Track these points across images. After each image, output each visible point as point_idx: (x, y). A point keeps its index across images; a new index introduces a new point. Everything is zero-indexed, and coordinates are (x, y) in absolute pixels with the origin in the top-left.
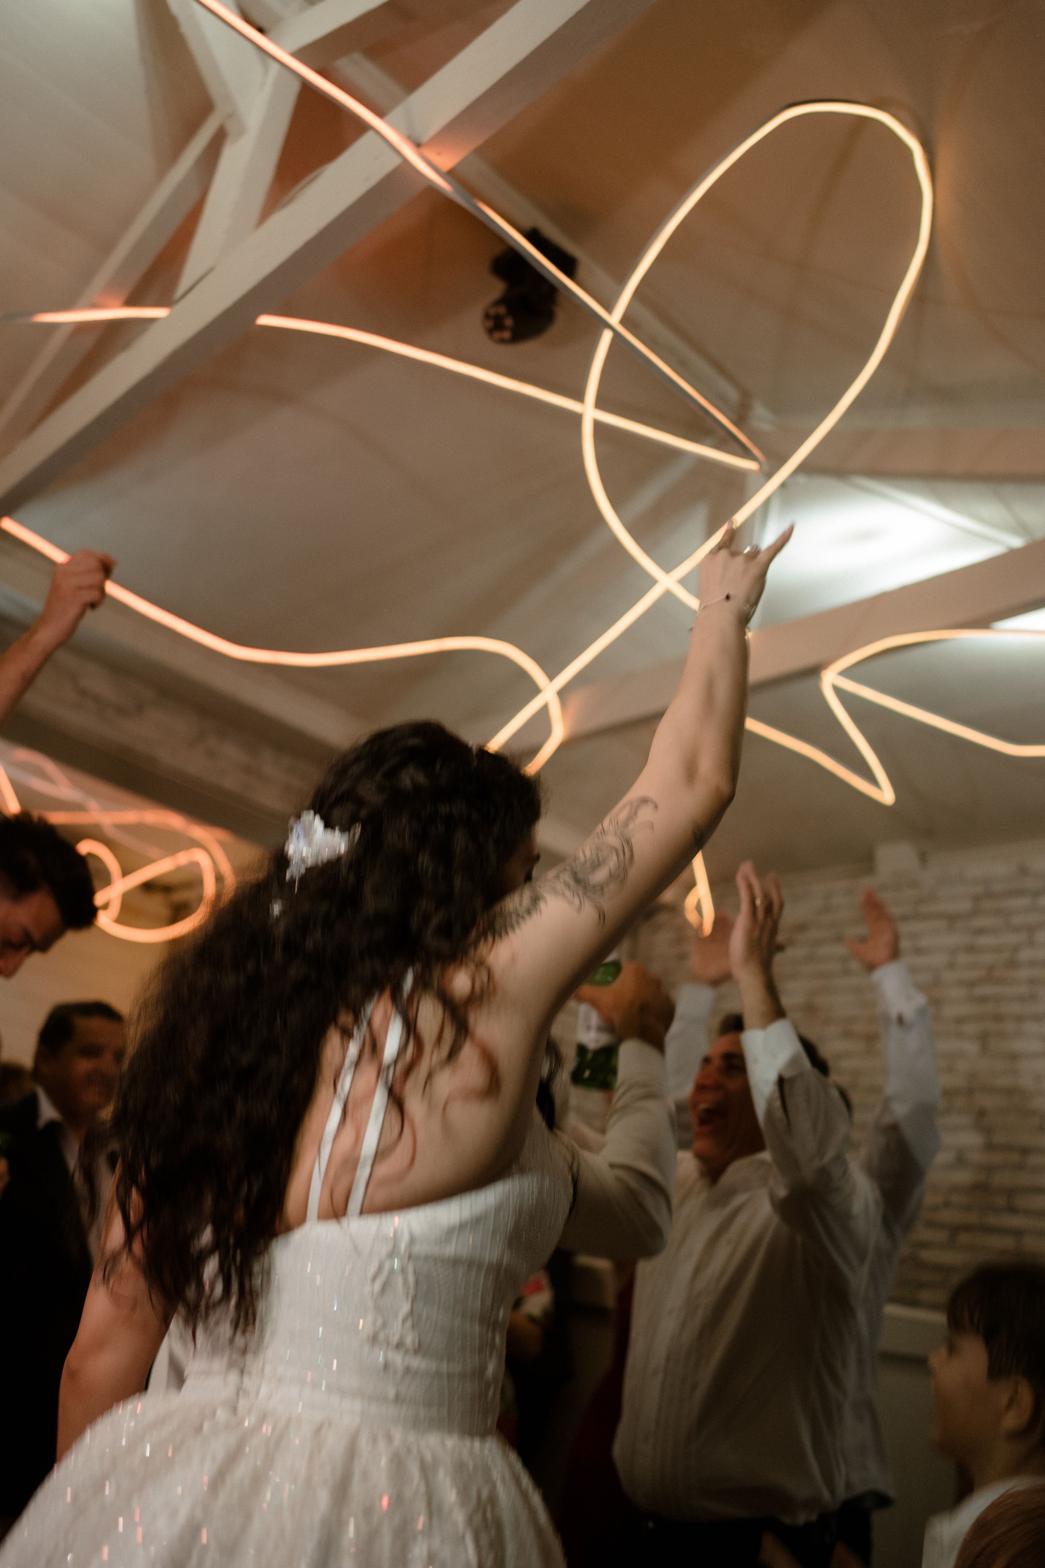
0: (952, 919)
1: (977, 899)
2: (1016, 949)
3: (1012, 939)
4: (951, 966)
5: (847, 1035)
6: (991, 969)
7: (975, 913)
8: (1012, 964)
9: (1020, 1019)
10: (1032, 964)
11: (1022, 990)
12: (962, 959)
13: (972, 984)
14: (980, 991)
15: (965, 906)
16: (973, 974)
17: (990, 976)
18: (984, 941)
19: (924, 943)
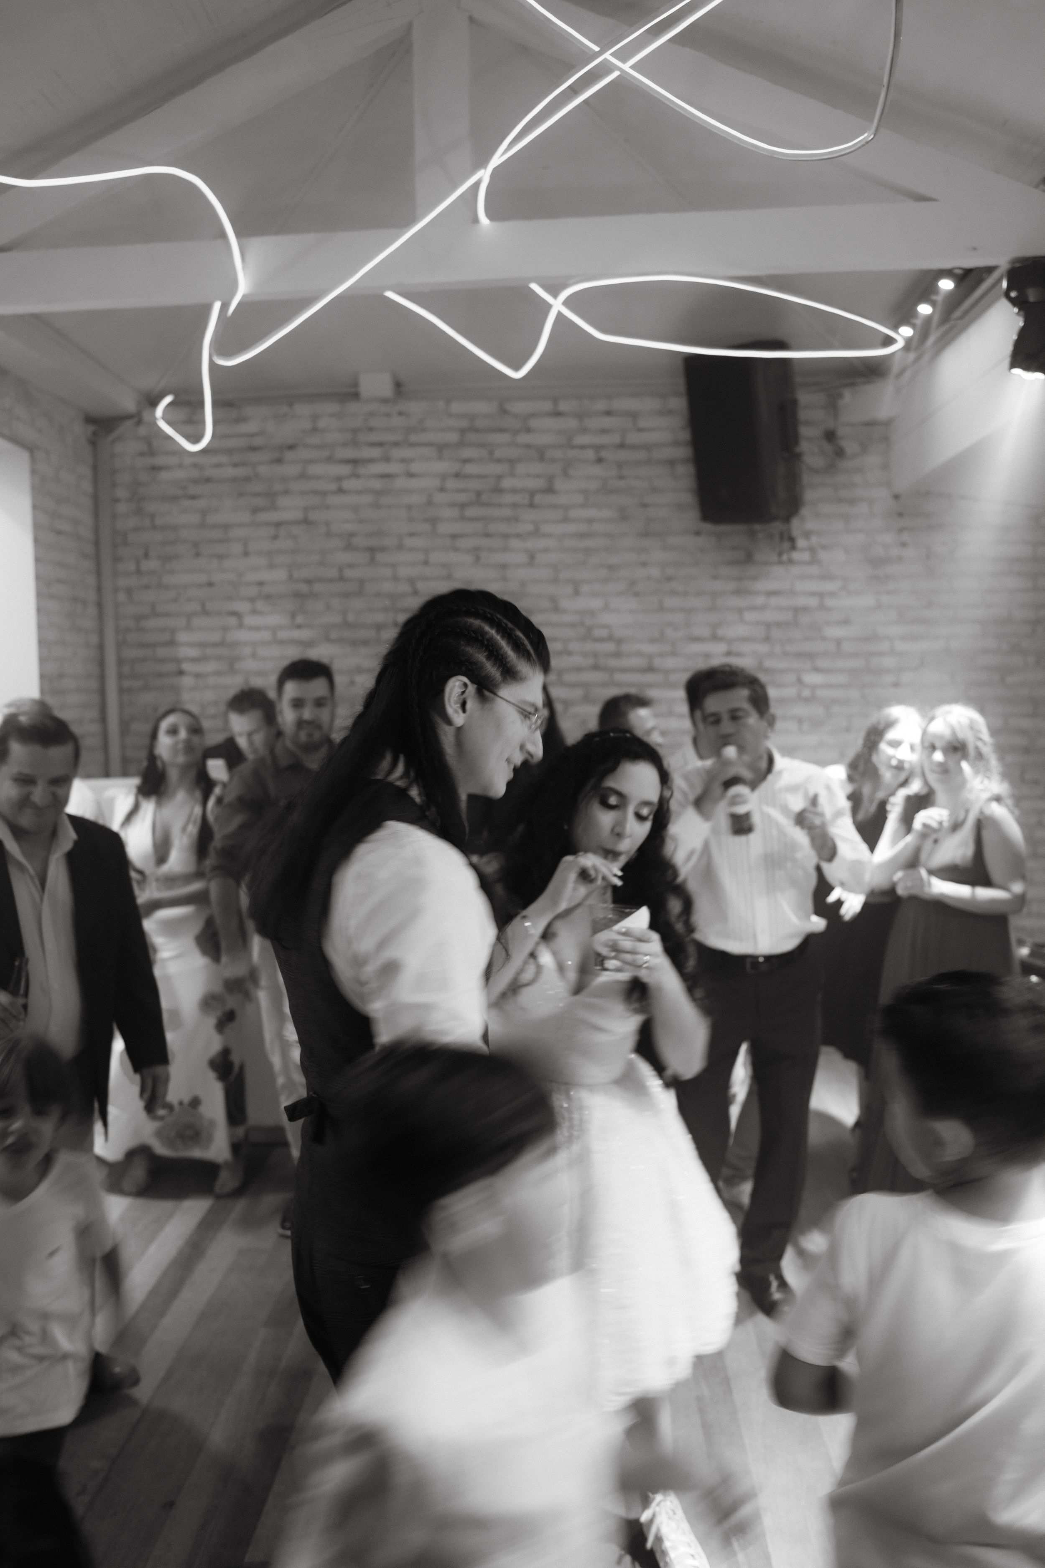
0: (441, 448)
1: (463, 432)
2: (499, 477)
3: (498, 469)
4: (442, 489)
5: (349, 547)
6: (479, 494)
7: (461, 444)
8: (498, 490)
9: (506, 536)
10: (514, 491)
11: (507, 512)
12: (451, 484)
13: (463, 506)
14: (470, 512)
15: (453, 437)
16: (462, 498)
17: (478, 499)
18: (470, 469)
19: (415, 468)
